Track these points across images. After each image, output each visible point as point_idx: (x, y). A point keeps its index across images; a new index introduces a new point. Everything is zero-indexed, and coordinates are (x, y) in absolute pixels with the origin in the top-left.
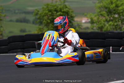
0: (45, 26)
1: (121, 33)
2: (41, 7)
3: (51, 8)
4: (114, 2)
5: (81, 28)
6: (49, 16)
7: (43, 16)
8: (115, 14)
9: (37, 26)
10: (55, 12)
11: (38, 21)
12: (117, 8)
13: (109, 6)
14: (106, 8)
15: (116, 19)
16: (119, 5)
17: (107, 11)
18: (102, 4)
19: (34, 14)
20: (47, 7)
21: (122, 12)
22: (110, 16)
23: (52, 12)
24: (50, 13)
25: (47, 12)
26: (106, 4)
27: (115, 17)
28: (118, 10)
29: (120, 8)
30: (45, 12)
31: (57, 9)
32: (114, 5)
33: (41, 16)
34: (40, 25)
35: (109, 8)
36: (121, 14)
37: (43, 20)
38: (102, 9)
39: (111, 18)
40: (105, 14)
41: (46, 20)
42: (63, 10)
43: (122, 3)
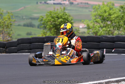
0: (48, 30)
1: (114, 38)
2: (45, 14)
3: (53, 15)
4: (107, 11)
5: (79, 32)
6: (52, 21)
7: (47, 22)
8: (107, 21)
9: (42, 30)
10: (57, 19)
11: (43, 26)
12: (110, 16)
13: (103, 14)
14: (100, 16)
15: (109, 26)
16: (112, 13)
17: (101, 19)
18: (96, 13)
19: (39, 20)
20: (50, 14)
21: (114, 20)
22: (104, 23)
23: (54, 19)
24: (53, 19)
25: (50, 18)
26: (100, 13)
27: (108, 24)
28: (111, 18)
29: (112, 16)
30: (48, 18)
31: (58, 16)
32: (107, 14)
33: (45, 22)
34: (44, 30)
35: (103, 16)
36: (113, 21)
37: (47, 26)
38: (97, 17)
39: (105, 25)
40: (99, 21)
41: (49, 25)
42: (63, 17)
43: (114, 12)
